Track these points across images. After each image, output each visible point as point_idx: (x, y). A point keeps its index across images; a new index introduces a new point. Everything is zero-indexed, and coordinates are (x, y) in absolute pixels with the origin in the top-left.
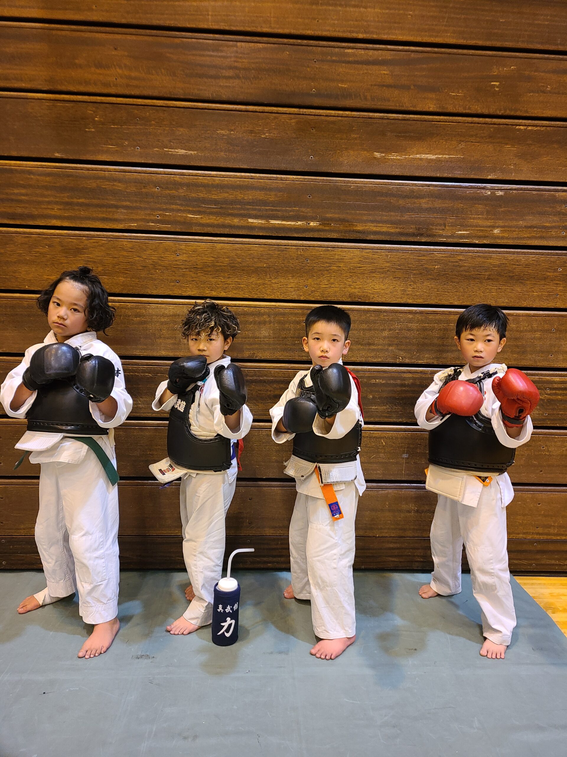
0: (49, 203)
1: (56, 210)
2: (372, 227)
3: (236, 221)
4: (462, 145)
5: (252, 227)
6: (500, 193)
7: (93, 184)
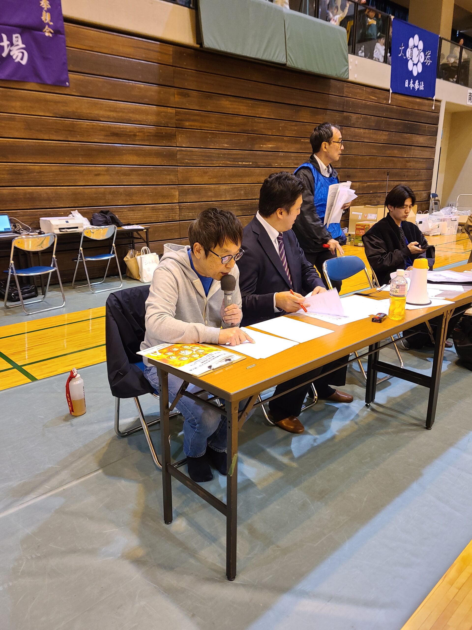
0: (200, 160)
1: (202, 162)
2: (261, 164)
3: (237, 163)
4: (275, 143)
5: (239, 165)
6: (282, 155)
7: (209, 154)
